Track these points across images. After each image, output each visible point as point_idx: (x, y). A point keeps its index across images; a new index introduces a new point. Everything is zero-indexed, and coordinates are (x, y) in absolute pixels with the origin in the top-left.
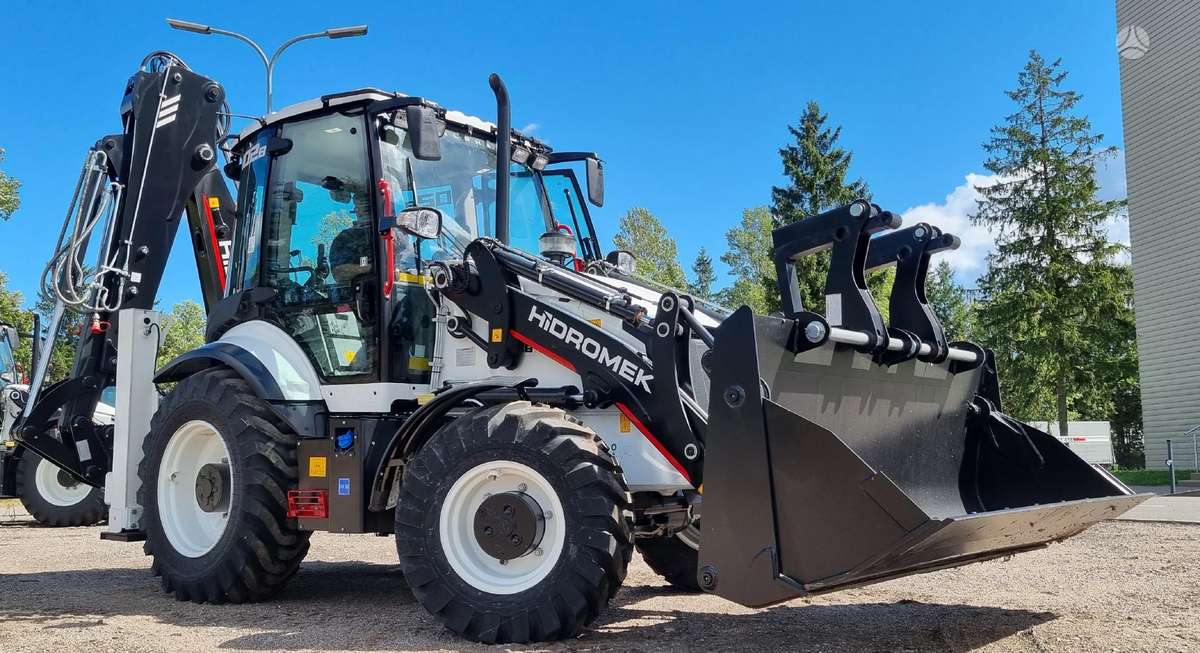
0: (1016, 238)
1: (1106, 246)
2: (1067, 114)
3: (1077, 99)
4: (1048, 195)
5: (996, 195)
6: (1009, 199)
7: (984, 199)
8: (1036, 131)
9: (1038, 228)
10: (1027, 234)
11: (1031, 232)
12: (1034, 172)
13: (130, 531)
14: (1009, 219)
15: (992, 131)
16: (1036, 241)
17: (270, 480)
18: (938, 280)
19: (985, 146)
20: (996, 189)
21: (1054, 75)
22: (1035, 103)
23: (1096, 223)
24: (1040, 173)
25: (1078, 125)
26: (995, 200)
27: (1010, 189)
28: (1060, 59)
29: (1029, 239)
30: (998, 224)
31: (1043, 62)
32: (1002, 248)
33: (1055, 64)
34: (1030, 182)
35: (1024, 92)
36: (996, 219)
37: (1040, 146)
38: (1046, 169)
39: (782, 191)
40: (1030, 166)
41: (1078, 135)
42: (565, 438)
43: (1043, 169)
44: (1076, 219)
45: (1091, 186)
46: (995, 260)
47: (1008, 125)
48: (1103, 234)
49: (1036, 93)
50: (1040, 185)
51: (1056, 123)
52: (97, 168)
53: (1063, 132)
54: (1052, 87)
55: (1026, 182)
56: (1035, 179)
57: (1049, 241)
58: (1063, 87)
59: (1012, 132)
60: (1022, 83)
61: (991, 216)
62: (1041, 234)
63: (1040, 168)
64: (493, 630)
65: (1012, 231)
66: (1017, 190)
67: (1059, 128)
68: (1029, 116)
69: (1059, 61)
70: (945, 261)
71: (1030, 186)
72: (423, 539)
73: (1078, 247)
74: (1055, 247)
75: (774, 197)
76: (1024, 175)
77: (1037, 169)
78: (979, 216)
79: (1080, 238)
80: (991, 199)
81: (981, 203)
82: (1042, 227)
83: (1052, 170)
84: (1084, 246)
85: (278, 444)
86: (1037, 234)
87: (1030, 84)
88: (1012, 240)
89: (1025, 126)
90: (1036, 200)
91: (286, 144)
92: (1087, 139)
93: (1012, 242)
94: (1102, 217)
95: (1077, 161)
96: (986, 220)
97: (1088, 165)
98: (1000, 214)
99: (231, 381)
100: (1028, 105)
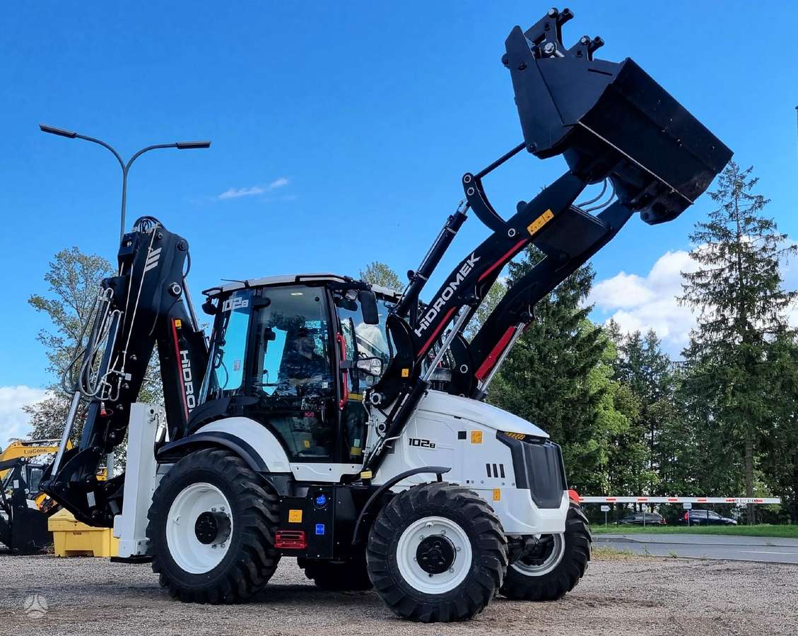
0: (714, 318)
1: (787, 330)
2: (758, 214)
3: (765, 202)
4: (742, 283)
5: (699, 281)
6: (709, 284)
7: (689, 283)
8: (732, 226)
9: (732, 311)
10: (723, 315)
11: (727, 313)
12: (730, 262)
13: (136, 556)
14: (709, 301)
15: (695, 226)
16: (731, 323)
17: (262, 524)
18: (646, 347)
19: (691, 237)
20: (699, 275)
21: (746, 181)
22: (731, 203)
23: (780, 309)
24: (734, 263)
25: (766, 224)
26: (698, 285)
27: (710, 275)
28: (752, 167)
29: (724, 320)
30: (701, 305)
31: (738, 169)
32: (703, 326)
33: (748, 171)
34: (727, 270)
35: (723, 193)
36: (698, 301)
37: (736, 240)
38: (740, 259)
39: (518, 264)
40: (727, 256)
41: (766, 232)
42: (474, 504)
43: (737, 260)
44: (764, 304)
45: (776, 278)
46: (697, 336)
47: (709, 221)
48: (785, 319)
49: (733, 194)
50: (735, 274)
51: (748, 221)
52: (106, 299)
53: (755, 229)
54: (745, 190)
55: (723, 270)
56: (731, 268)
57: (741, 322)
58: (754, 192)
59: (712, 227)
60: (721, 185)
61: (695, 298)
62: (735, 316)
63: (734, 259)
64: (428, 614)
65: (711, 312)
66: (716, 276)
67: (750, 227)
68: (727, 215)
69: (752, 168)
70: (654, 330)
71: (726, 274)
72: (386, 561)
73: (765, 329)
74: (747, 327)
75: (511, 271)
76: (721, 264)
77: (732, 260)
78: (684, 298)
79: (767, 321)
80: (694, 283)
81: (686, 287)
82: (736, 310)
83: (744, 261)
84: (769, 328)
85: (266, 500)
86: (731, 315)
87: (728, 186)
88: (711, 319)
89: (723, 222)
90: (731, 286)
91: (266, 302)
92: (773, 237)
93: (711, 321)
94: (785, 304)
95: (765, 256)
96: (690, 302)
97: (774, 259)
98: (701, 297)
99: (230, 458)
100: (726, 204)
